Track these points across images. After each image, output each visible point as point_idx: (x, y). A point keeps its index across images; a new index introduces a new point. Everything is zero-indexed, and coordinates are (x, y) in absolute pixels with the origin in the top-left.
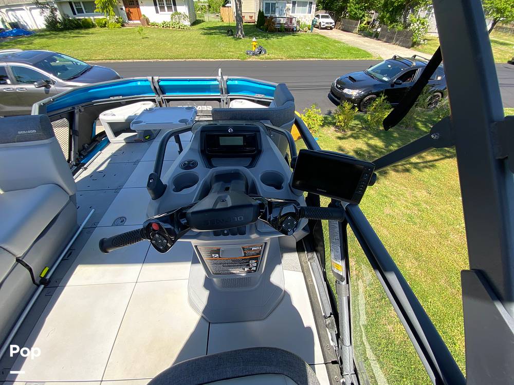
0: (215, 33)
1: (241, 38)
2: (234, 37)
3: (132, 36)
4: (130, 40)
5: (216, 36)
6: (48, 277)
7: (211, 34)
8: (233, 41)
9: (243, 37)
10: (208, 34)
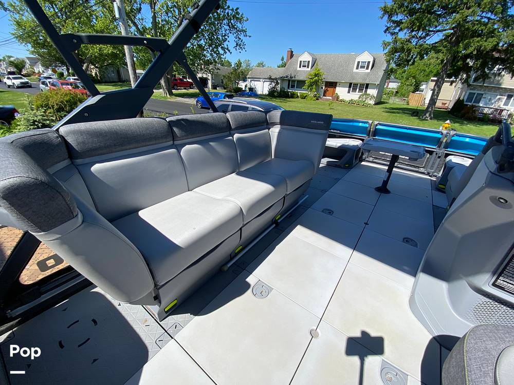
0: (398, 113)
1: (427, 120)
2: (419, 118)
3: (322, 107)
4: (320, 109)
5: (398, 115)
6: (279, 221)
7: (393, 113)
8: (418, 121)
9: (431, 119)
10: (390, 113)
